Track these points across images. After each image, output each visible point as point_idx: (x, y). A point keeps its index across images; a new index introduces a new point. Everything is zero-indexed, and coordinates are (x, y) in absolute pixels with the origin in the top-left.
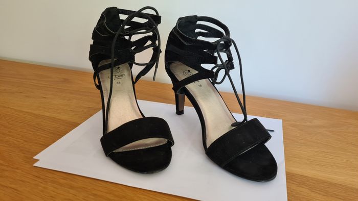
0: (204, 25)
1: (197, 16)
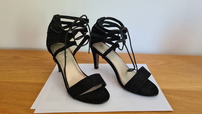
0: (108, 21)
1: (105, 17)
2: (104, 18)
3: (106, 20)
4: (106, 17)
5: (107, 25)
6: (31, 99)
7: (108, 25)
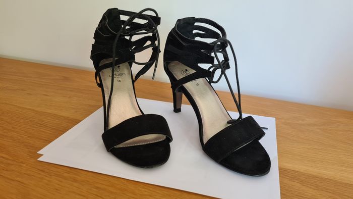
0: (201, 27)
2: (194, 20)
3: (196, 24)
4: (197, 17)
5: (200, 34)
6: (47, 139)
7: (202, 34)
